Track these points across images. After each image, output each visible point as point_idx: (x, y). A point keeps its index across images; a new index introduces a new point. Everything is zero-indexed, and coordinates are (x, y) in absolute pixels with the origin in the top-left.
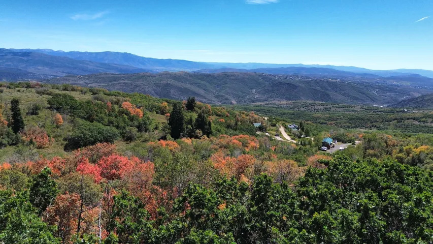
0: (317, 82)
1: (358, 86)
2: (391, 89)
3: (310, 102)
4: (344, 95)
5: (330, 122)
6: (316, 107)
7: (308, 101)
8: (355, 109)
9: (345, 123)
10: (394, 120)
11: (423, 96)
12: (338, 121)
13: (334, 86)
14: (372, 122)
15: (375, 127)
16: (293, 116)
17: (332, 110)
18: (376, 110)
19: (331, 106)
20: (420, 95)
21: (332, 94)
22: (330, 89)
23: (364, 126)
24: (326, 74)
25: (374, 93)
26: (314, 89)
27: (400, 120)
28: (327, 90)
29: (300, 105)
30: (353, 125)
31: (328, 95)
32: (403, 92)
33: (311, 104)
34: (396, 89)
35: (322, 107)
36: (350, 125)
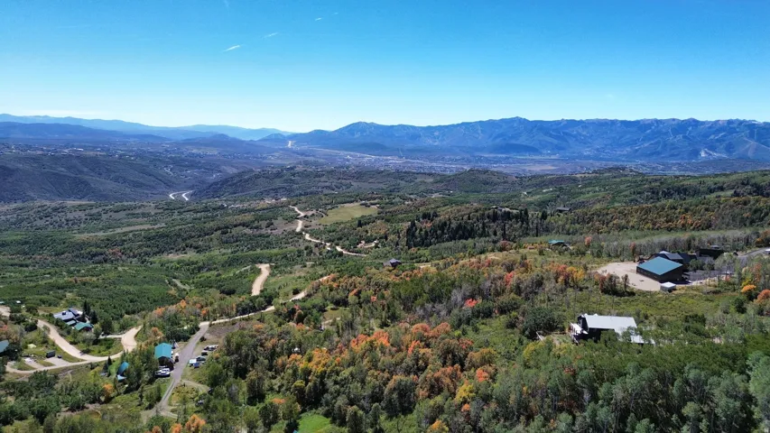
0: (56, 159)
1: (139, 161)
2: (192, 163)
3: (54, 205)
4: (116, 180)
5: (111, 251)
6: (70, 216)
7: (48, 203)
8: (146, 210)
9: (140, 247)
10: (216, 230)
11: (240, 175)
12: (126, 246)
13: (95, 165)
14: (184, 240)
15: (191, 247)
16: (26, 247)
17: (104, 217)
18: (182, 210)
19: (100, 209)
20: (235, 171)
21: (95, 181)
22: (86, 170)
23: (173, 249)
24: (69, 136)
25: (167, 173)
26: (54, 174)
27: (225, 229)
28: (81, 172)
29: (31, 213)
30: (156, 250)
31: (86, 184)
32: (211, 166)
33: (55, 210)
34: (199, 162)
35: (82, 214)
36: (149, 249)
